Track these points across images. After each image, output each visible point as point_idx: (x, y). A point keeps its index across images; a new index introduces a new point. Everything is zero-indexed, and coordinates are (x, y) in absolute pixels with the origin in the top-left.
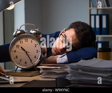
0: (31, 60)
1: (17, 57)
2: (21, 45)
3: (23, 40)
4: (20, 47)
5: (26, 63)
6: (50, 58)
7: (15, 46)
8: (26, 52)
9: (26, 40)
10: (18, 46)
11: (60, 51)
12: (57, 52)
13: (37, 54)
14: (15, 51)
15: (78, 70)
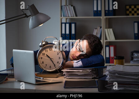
0: (55, 65)
1: (43, 62)
2: (46, 53)
3: (48, 50)
4: (45, 55)
5: (50, 67)
6: (68, 63)
7: (42, 54)
8: (51, 59)
9: (50, 50)
10: (44, 54)
11: (76, 58)
12: (74, 58)
13: (59, 60)
14: (42, 58)
15: (115, 74)
